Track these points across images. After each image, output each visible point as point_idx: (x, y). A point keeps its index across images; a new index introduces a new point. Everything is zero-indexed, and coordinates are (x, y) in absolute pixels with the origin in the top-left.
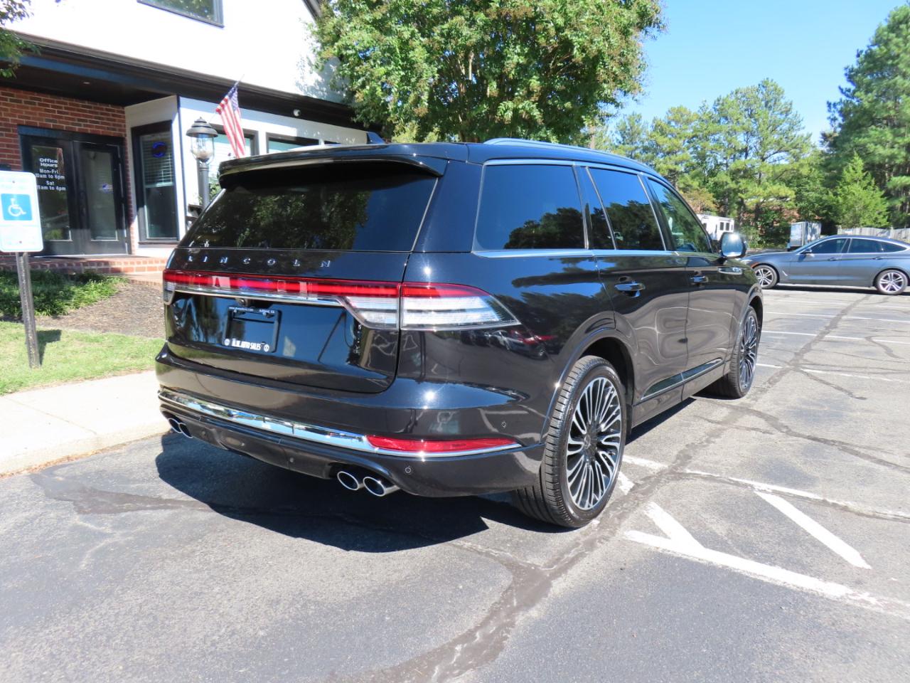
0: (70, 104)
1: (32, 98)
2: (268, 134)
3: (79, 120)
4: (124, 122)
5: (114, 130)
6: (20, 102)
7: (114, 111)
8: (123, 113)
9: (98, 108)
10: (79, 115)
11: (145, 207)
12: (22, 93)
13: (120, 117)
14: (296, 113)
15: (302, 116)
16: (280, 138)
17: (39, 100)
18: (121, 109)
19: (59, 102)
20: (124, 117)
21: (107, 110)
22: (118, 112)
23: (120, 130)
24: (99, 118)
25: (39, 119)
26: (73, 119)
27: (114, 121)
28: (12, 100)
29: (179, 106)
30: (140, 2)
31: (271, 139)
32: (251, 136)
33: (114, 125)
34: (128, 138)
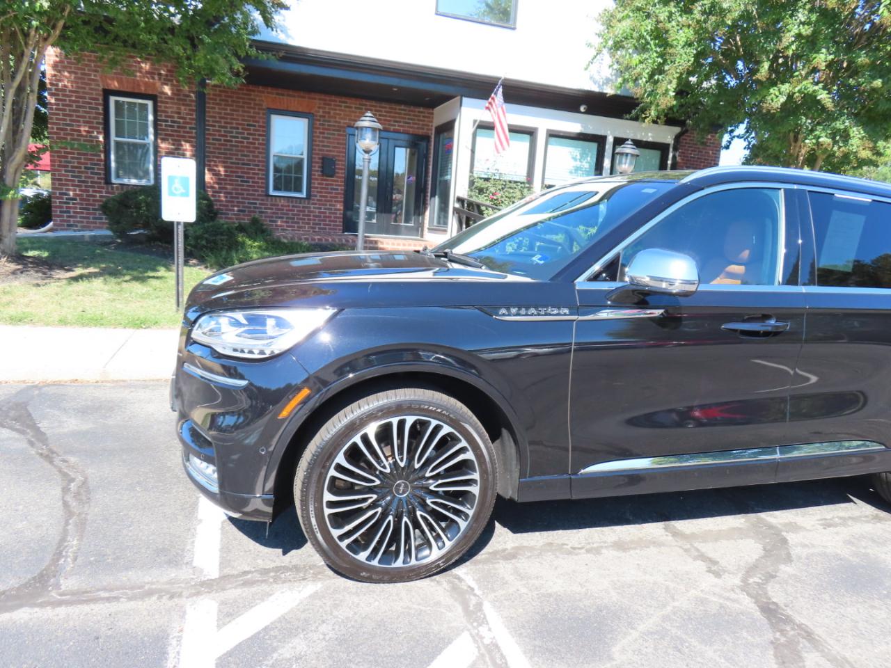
0: (390, 108)
1: (360, 104)
2: (548, 131)
3: (395, 121)
4: (432, 122)
5: (423, 129)
6: (351, 107)
7: (424, 112)
8: (432, 114)
9: (412, 111)
10: (395, 117)
11: (437, 197)
12: (353, 100)
13: (429, 117)
14: (582, 109)
15: (588, 112)
16: (561, 134)
17: (366, 105)
18: (431, 111)
19: (380, 107)
20: (433, 118)
21: (419, 112)
22: (429, 113)
23: (427, 129)
24: (412, 119)
26: (390, 121)
27: (424, 121)
28: (345, 107)
29: (461, 105)
30: (437, 14)
31: (552, 135)
32: (531, 133)
33: (423, 125)
34: (433, 136)
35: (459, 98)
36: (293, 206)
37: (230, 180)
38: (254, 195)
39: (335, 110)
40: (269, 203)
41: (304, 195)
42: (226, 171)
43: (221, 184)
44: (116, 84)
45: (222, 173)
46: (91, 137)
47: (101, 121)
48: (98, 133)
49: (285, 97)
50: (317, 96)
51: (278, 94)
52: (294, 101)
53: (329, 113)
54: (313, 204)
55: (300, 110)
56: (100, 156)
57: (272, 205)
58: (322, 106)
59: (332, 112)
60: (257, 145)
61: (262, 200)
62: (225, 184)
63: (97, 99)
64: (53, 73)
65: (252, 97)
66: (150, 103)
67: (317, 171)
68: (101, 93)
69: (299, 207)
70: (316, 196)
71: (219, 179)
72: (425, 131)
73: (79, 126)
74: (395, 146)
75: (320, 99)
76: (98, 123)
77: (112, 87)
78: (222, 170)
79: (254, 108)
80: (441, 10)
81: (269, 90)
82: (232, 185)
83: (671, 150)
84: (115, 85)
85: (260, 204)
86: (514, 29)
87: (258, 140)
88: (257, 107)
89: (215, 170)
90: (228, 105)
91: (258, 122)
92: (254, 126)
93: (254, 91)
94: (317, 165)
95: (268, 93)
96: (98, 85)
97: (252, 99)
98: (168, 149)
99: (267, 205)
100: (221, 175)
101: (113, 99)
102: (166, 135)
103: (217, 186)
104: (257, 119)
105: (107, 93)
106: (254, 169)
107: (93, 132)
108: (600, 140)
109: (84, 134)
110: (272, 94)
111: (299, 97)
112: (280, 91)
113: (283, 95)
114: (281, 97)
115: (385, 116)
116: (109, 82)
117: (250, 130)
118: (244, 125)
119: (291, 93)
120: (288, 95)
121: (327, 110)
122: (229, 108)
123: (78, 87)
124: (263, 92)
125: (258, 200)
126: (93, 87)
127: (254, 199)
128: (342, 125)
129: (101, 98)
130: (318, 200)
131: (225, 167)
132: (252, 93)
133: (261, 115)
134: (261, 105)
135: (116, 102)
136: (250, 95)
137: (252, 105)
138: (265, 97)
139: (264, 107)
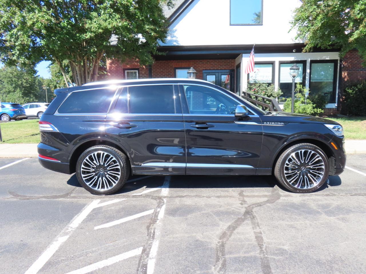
0: (218, 61)
1: (207, 61)
2: (280, 62)
3: (220, 66)
4: (235, 64)
5: (231, 67)
6: (204, 63)
7: (231, 61)
8: (235, 61)
9: (227, 61)
10: (220, 64)
11: (238, 92)
13: (233, 63)
14: (294, 51)
15: (296, 52)
16: (286, 62)
17: (209, 61)
18: (234, 60)
20: (235, 63)
21: (229, 61)
22: (233, 61)
23: (233, 67)
24: (227, 64)
25: (208, 68)
27: (232, 64)
28: (202, 63)
29: (242, 57)
30: (231, 25)
31: (281, 63)
32: (272, 63)
33: (231, 66)
34: (235, 69)
35: (241, 54)
39: (198, 65)
49: (180, 63)
50: (191, 61)
51: (178, 62)
52: (184, 64)
53: (196, 66)
55: (186, 66)
58: (193, 64)
59: (197, 66)
63: (121, 72)
64: (109, 66)
65: (170, 65)
66: (137, 71)
68: (122, 70)
72: (233, 68)
74: (221, 75)
75: (192, 62)
77: (126, 68)
79: (170, 68)
80: (232, 23)
83: (339, 62)
86: (262, 25)
88: (171, 68)
90: (162, 68)
91: (172, 73)
92: (170, 74)
93: (169, 62)
95: (175, 62)
96: (121, 68)
97: (169, 65)
101: (126, 71)
105: (124, 70)
108: (304, 62)
110: (176, 62)
111: (185, 62)
112: (179, 61)
113: (180, 62)
114: (179, 63)
115: (217, 64)
118: (167, 74)
119: (182, 61)
120: (181, 62)
121: (195, 65)
122: (162, 69)
123: (116, 69)
124: (172, 62)
128: (201, 70)
129: (122, 72)
132: (169, 63)
133: (172, 70)
134: (172, 67)
135: (127, 72)
136: (168, 64)
137: (169, 67)
138: (173, 64)
139: (174, 67)
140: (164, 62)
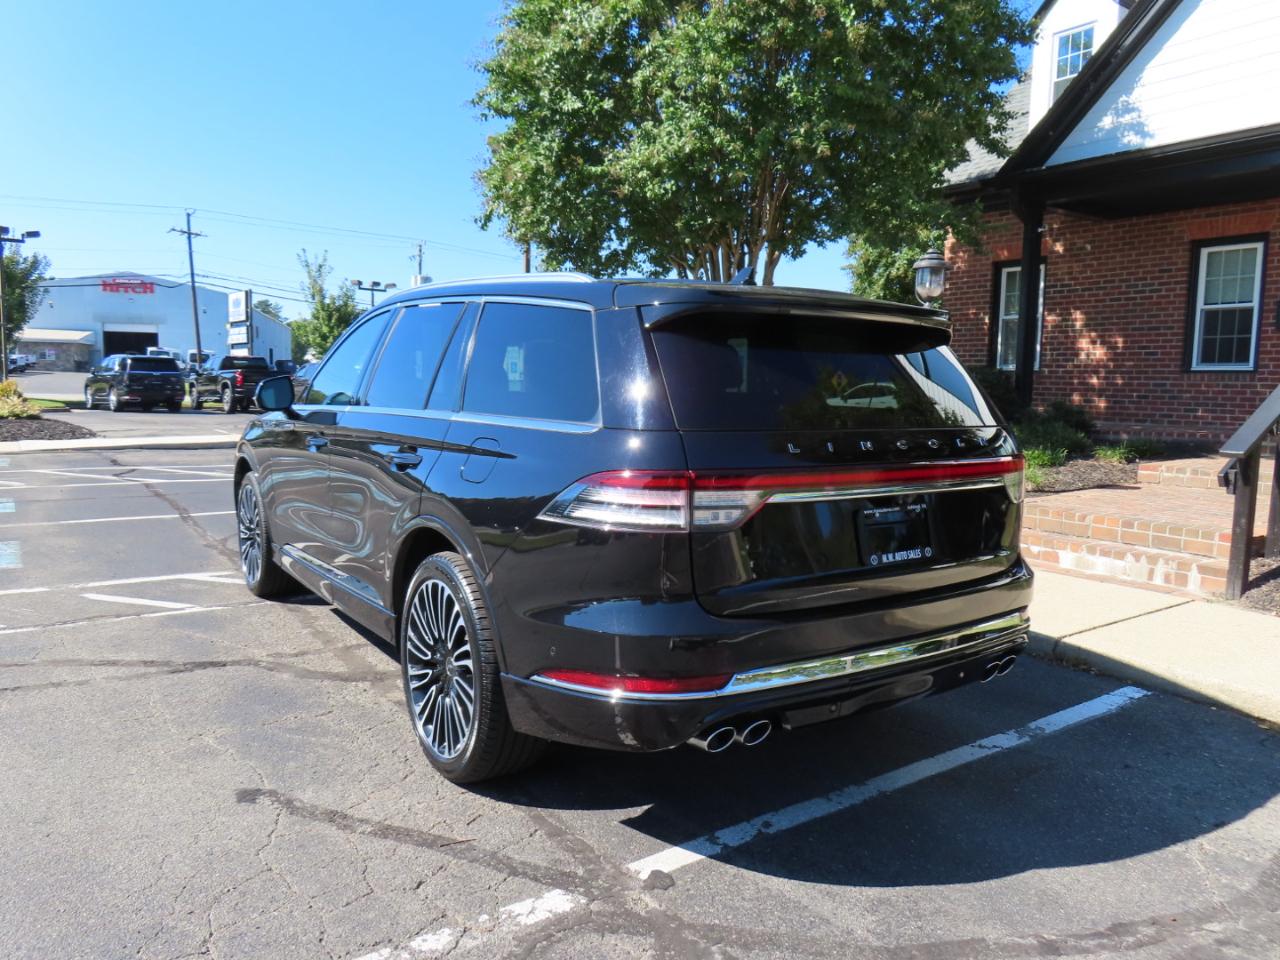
36: (1225, 386)
37: (1131, 354)
38: (1163, 372)
40: (1185, 383)
41: (1250, 366)
42: (1125, 342)
43: (1117, 360)
44: (1006, 253)
45: (1120, 345)
46: (978, 319)
47: (988, 299)
48: (985, 314)
49: (1221, 218)
50: (1277, 202)
51: (1207, 216)
52: (1236, 223)
54: (1260, 380)
55: (1247, 231)
56: (984, 340)
57: (1189, 385)
60: (1172, 299)
61: (1175, 379)
62: (1123, 360)
63: (989, 275)
64: (950, 255)
65: (1169, 229)
66: (1041, 268)
67: (1271, 325)
68: (990, 267)
69: (1236, 386)
70: (1267, 366)
71: (1116, 354)
73: (969, 309)
76: (985, 303)
77: (1002, 258)
78: (1120, 341)
79: (1170, 245)
81: (1195, 213)
82: (1133, 360)
84: (1005, 255)
85: (1172, 385)
87: (1174, 290)
88: (1176, 242)
89: (1110, 342)
90: (1134, 249)
91: (1176, 264)
92: (1170, 270)
93: (1171, 220)
94: (1271, 315)
95: (1194, 218)
96: (991, 259)
97: (1166, 233)
98: (1055, 321)
99: (1182, 385)
100: (1118, 348)
101: (1005, 272)
102: (1055, 304)
103: (1111, 364)
104: (1174, 260)
105: (998, 267)
106: (1166, 335)
107: (979, 314)
109: (972, 317)
110: (1198, 217)
111: (1243, 211)
112: (1213, 210)
113: (1217, 215)
114: (1213, 219)
116: (1000, 252)
117: (1162, 277)
118: (1154, 272)
119: (1231, 209)
120: (1225, 214)
122: (1134, 253)
123: (970, 266)
124: (1184, 219)
125: (1167, 379)
126: (984, 262)
127: (1163, 379)
130: (1270, 373)
131: (1124, 336)
132: (1168, 224)
133: (1181, 253)
134: (1182, 238)
135: (1009, 274)
136: (1166, 227)
137: (1168, 242)
138: (1188, 225)
139: (1187, 238)
140: (1147, 223)
